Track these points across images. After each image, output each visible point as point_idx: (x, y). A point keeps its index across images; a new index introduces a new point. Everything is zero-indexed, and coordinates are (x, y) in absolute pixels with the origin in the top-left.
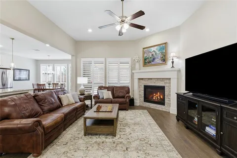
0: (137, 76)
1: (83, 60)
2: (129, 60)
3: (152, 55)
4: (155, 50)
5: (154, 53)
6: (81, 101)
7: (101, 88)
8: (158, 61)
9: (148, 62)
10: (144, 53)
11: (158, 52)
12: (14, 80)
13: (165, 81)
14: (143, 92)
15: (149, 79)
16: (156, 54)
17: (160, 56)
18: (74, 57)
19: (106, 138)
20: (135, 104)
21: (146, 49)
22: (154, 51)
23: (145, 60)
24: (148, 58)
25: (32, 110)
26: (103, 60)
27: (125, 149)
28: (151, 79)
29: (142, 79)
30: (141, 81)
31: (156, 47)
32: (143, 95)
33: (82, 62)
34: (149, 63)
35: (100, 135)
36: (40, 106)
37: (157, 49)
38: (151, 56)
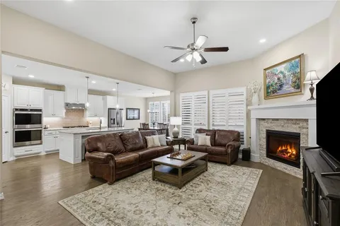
0: (254, 115)
1: (182, 95)
2: (243, 90)
3: (279, 79)
4: (283, 70)
5: (281, 76)
6: (168, 145)
7: (200, 131)
8: (288, 88)
9: (272, 91)
10: (266, 77)
11: (287, 73)
12: (127, 119)
13: (301, 125)
14: (265, 140)
15: (273, 120)
16: (284, 76)
17: (291, 79)
18: (173, 93)
19: (170, 188)
20: (252, 159)
21: (269, 71)
22: (281, 72)
23: (268, 87)
24: (272, 85)
25: (116, 147)
26: (206, 93)
27: (178, 202)
28: (277, 120)
29: (264, 119)
30: (262, 122)
31: (284, 65)
32: (265, 146)
33: (181, 98)
34: (274, 93)
35: (167, 183)
36: (124, 144)
37: (285, 68)
38: (276, 81)
